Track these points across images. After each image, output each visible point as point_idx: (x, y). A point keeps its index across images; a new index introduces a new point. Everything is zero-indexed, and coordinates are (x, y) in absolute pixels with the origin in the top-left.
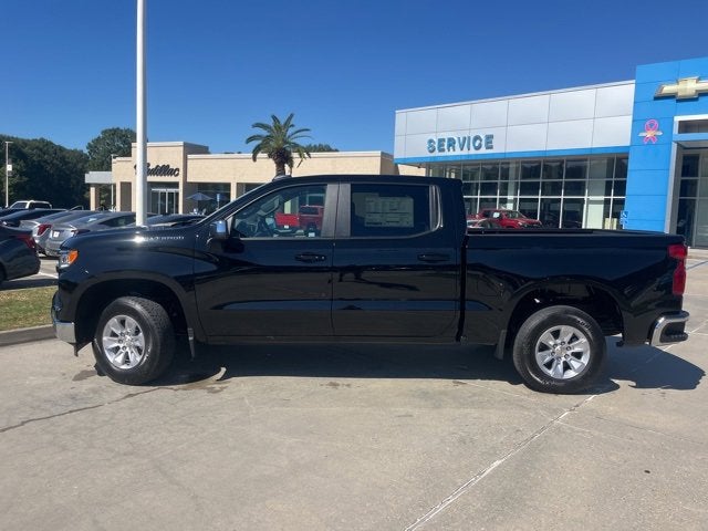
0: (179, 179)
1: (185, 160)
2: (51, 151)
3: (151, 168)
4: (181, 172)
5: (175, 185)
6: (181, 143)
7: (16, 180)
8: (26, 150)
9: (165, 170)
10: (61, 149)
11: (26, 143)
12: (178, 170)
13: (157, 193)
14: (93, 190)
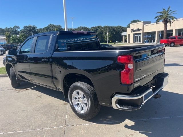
0: (141, 32)
1: (143, 26)
2: (120, 28)
3: (134, 30)
4: (142, 30)
5: (140, 34)
6: (142, 22)
7: (110, 36)
8: (115, 29)
9: (138, 30)
10: (123, 27)
11: (115, 27)
12: (141, 29)
13: (136, 36)
14: (123, 37)
